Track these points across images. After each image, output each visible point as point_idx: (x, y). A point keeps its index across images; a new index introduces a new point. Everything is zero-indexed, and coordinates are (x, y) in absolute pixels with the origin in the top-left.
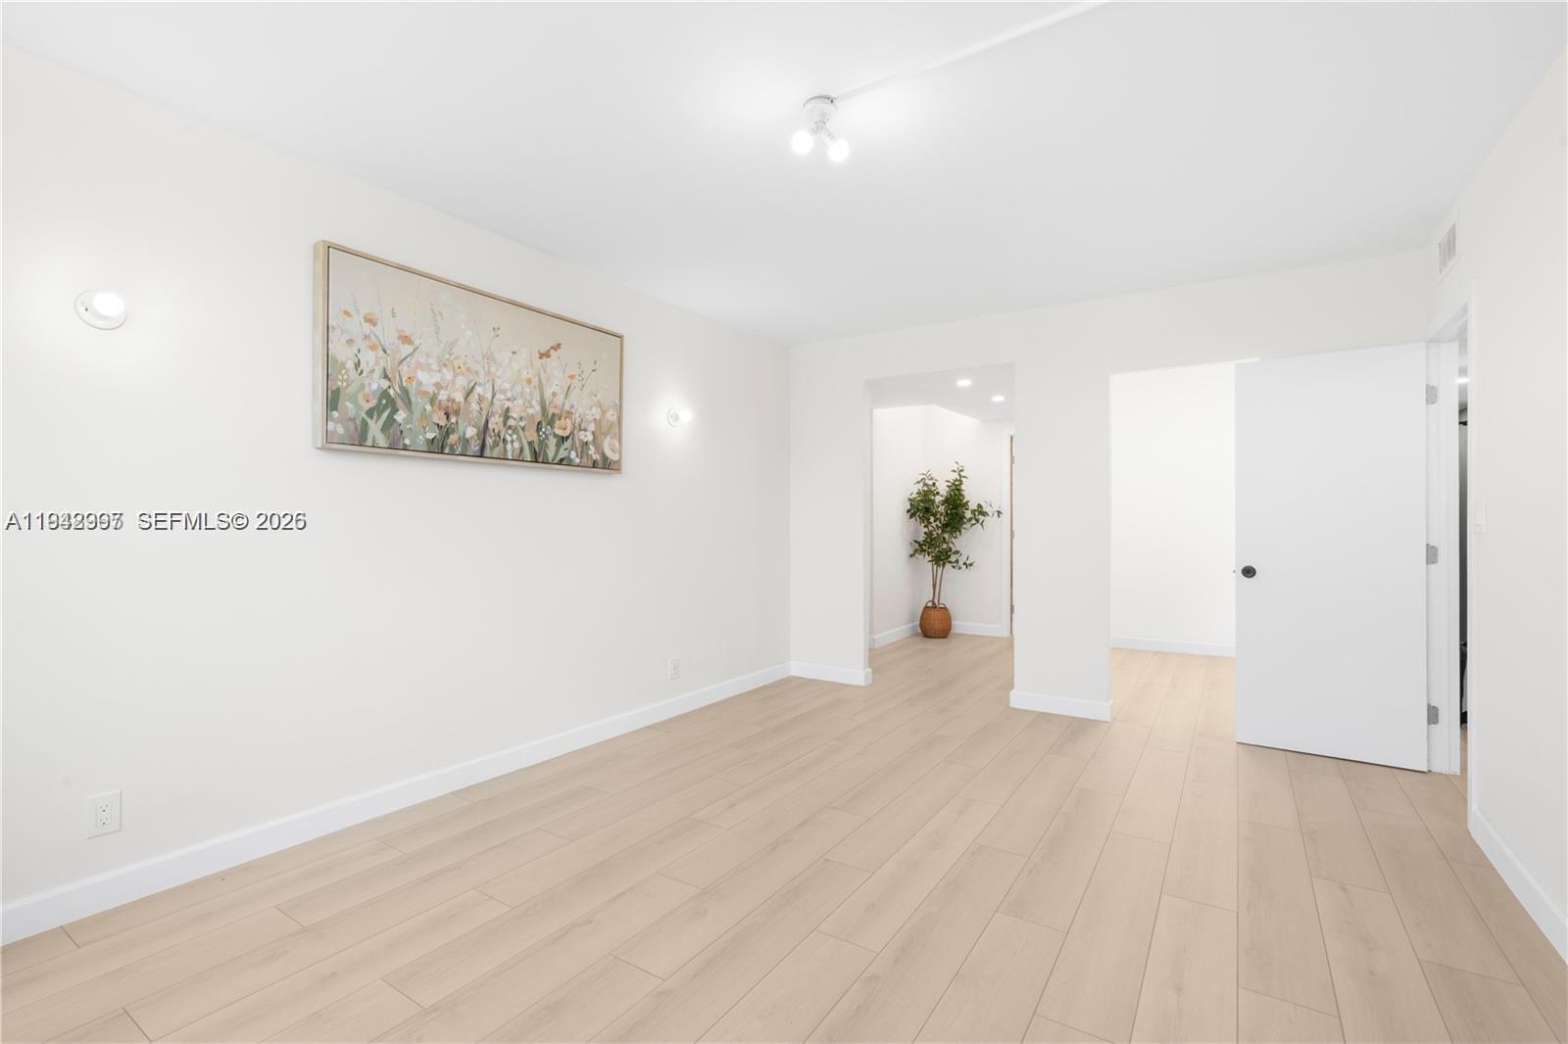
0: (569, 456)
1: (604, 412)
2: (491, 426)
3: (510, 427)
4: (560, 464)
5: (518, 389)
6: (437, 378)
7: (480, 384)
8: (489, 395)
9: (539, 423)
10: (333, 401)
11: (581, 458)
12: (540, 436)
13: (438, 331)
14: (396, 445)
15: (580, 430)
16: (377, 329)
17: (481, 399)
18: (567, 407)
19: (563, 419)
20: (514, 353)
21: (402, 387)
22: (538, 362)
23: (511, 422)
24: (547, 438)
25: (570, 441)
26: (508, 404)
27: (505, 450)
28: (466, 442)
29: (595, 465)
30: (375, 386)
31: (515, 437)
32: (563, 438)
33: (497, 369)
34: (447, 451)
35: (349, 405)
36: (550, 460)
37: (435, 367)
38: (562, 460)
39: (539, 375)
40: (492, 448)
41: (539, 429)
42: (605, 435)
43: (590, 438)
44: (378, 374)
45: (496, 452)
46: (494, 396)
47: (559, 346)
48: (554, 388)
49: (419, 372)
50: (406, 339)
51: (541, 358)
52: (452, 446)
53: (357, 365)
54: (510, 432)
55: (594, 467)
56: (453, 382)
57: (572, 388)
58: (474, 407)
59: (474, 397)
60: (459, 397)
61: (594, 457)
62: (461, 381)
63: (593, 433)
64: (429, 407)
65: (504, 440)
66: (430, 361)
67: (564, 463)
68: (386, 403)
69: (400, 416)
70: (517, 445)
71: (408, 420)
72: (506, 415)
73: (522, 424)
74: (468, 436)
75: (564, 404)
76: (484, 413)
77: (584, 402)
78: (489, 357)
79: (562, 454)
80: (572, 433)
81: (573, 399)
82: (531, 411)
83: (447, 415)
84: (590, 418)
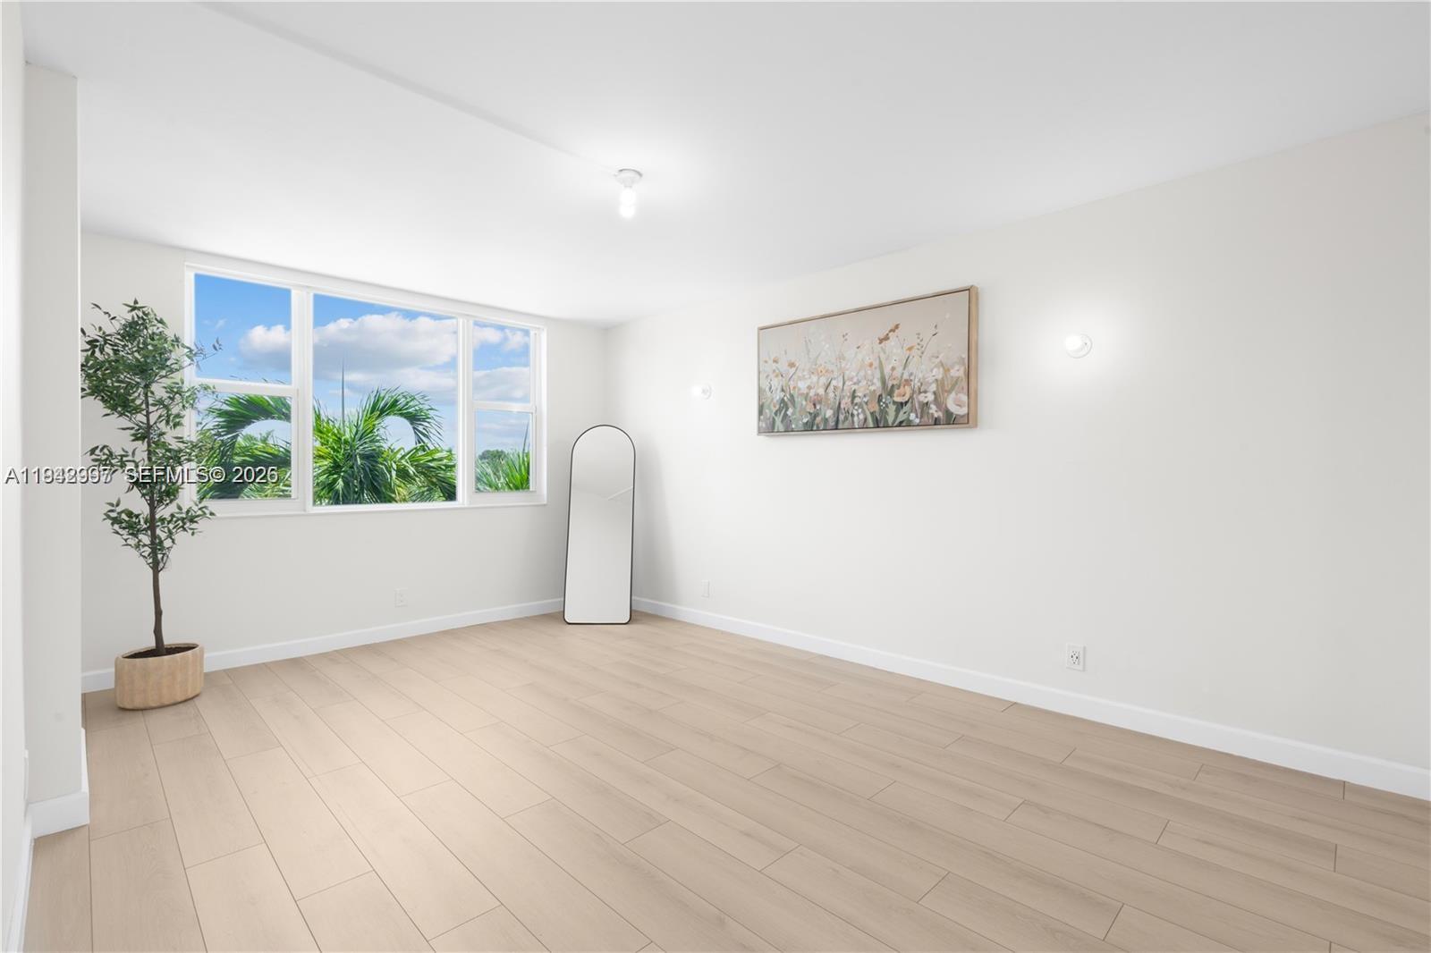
0: (908, 418)
1: (947, 371)
2: (842, 406)
3: (856, 404)
4: (900, 426)
5: (862, 373)
6: (808, 383)
7: (835, 379)
8: (841, 385)
9: (880, 396)
10: (761, 412)
11: (921, 418)
12: (880, 406)
13: (809, 351)
14: (788, 430)
15: (920, 393)
16: (779, 365)
17: (835, 388)
18: (906, 376)
19: (902, 387)
20: (858, 348)
21: (790, 394)
22: (878, 347)
23: (857, 400)
24: (887, 406)
25: (909, 405)
26: (854, 387)
27: (853, 422)
28: (826, 420)
29: (937, 422)
30: (778, 398)
31: (860, 411)
32: (902, 404)
33: (847, 364)
34: (815, 428)
35: (767, 411)
36: (890, 424)
37: (807, 376)
38: (901, 422)
39: (879, 357)
40: (844, 422)
41: (880, 400)
42: (949, 392)
43: (930, 397)
44: (779, 389)
45: (847, 424)
46: (844, 384)
47: (897, 327)
48: (893, 363)
49: (799, 382)
50: (792, 365)
51: (880, 343)
52: (818, 425)
53: (770, 388)
54: (856, 407)
55: (935, 424)
56: (818, 382)
57: (911, 357)
58: (831, 395)
59: (831, 387)
60: (821, 391)
61: (936, 415)
62: (823, 380)
63: (935, 393)
64: (804, 403)
65: (852, 415)
66: (805, 373)
67: (904, 424)
68: (784, 405)
69: (789, 412)
70: (861, 417)
71: (793, 414)
72: (853, 396)
73: (865, 400)
74: (827, 416)
75: (903, 374)
76: (838, 398)
77: (923, 367)
78: (841, 358)
79: (901, 417)
80: (911, 397)
81: (911, 368)
82: (872, 388)
83: (814, 405)
84: (931, 379)
